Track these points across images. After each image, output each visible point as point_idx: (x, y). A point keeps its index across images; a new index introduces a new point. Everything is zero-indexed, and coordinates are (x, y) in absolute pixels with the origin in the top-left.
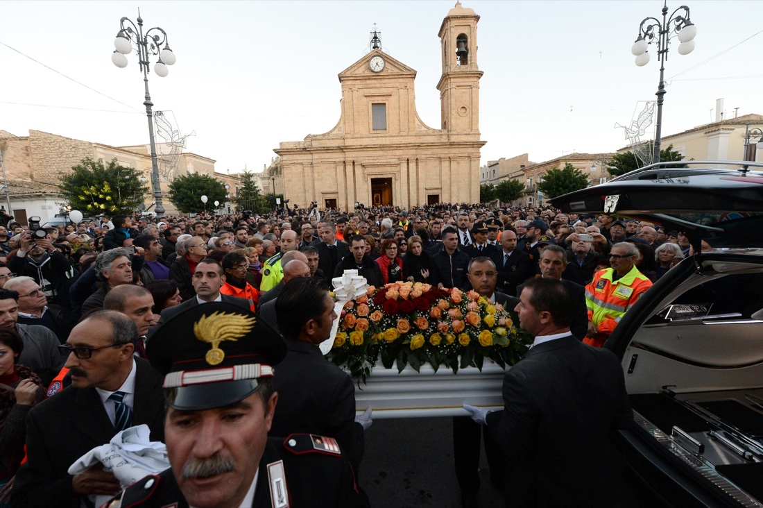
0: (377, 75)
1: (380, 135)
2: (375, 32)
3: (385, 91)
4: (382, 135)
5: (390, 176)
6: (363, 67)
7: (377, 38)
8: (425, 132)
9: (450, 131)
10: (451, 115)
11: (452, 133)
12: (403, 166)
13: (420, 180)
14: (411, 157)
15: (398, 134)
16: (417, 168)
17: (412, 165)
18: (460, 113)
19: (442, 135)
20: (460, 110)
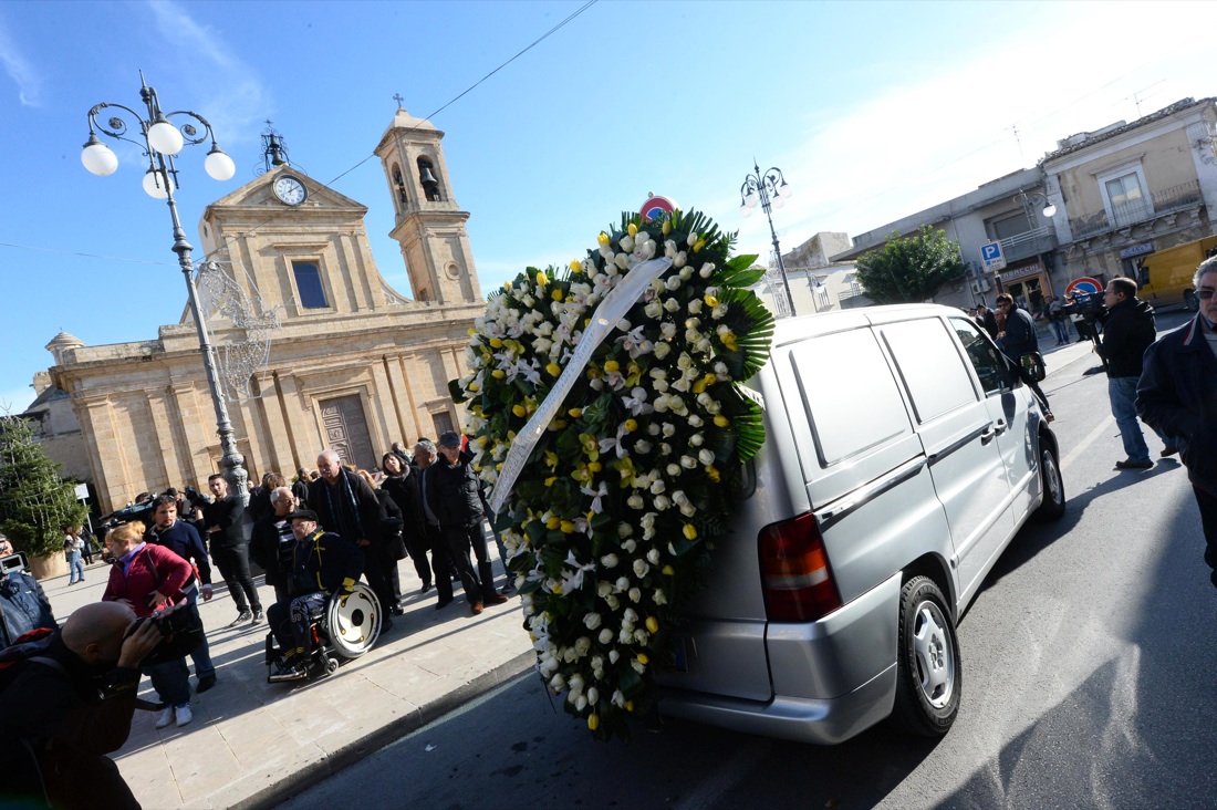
0: (292, 213)
1: (321, 317)
2: (272, 136)
3: (314, 239)
4: (326, 317)
5: (357, 391)
6: (259, 194)
7: (277, 146)
8: (402, 307)
9: (441, 303)
10: (436, 278)
11: (447, 306)
12: (379, 369)
13: (413, 391)
14: (388, 351)
15: (357, 314)
16: (403, 369)
17: (394, 366)
18: (449, 274)
19: (431, 311)
20: (447, 269)
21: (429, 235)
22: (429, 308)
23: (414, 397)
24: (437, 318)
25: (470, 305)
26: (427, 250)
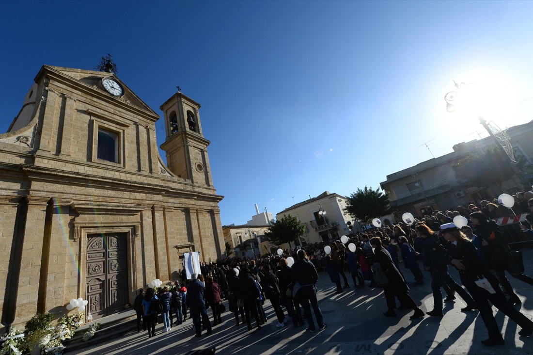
1: (111, 168)
3: (120, 120)
4: (115, 169)
5: (126, 229)
8: (170, 178)
9: (193, 182)
10: (191, 168)
11: (195, 184)
12: (147, 215)
13: (169, 236)
14: (157, 203)
15: (139, 173)
16: (165, 219)
17: (158, 215)
18: (197, 169)
19: (187, 184)
20: (197, 166)
21: (190, 145)
22: (186, 183)
23: (169, 240)
24: (189, 188)
25: (207, 187)
26: (187, 152)
